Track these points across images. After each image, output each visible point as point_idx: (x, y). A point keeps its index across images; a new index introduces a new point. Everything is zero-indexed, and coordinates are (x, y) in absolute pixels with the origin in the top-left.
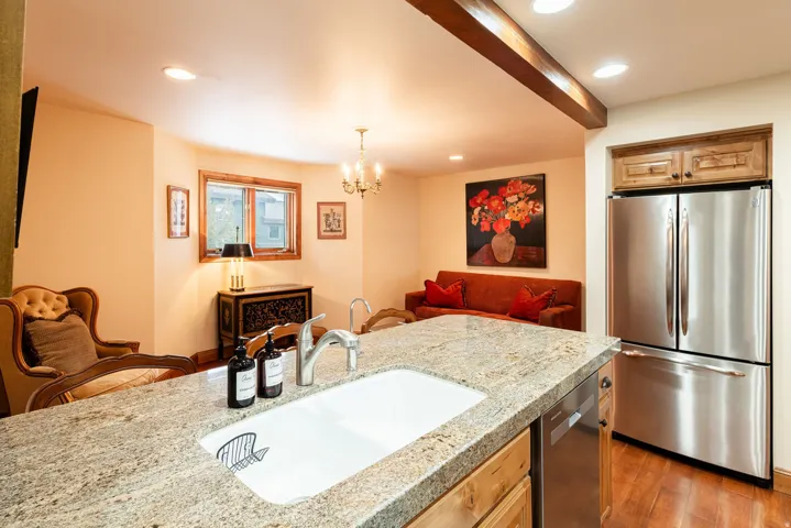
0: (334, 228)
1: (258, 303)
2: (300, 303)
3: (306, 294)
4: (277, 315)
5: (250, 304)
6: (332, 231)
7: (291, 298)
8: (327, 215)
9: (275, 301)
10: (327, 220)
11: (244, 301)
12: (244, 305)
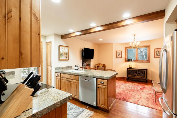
0: (159, 55)
1: (132, 70)
2: (143, 72)
3: (145, 70)
4: (137, 73)
5: (130, 70)
6: (158, 56)
7: (141, 71)
8: (157, 52)
9: (136, 70)
10: (157, 53)
11: (129, 69)
12: (129, 70)
